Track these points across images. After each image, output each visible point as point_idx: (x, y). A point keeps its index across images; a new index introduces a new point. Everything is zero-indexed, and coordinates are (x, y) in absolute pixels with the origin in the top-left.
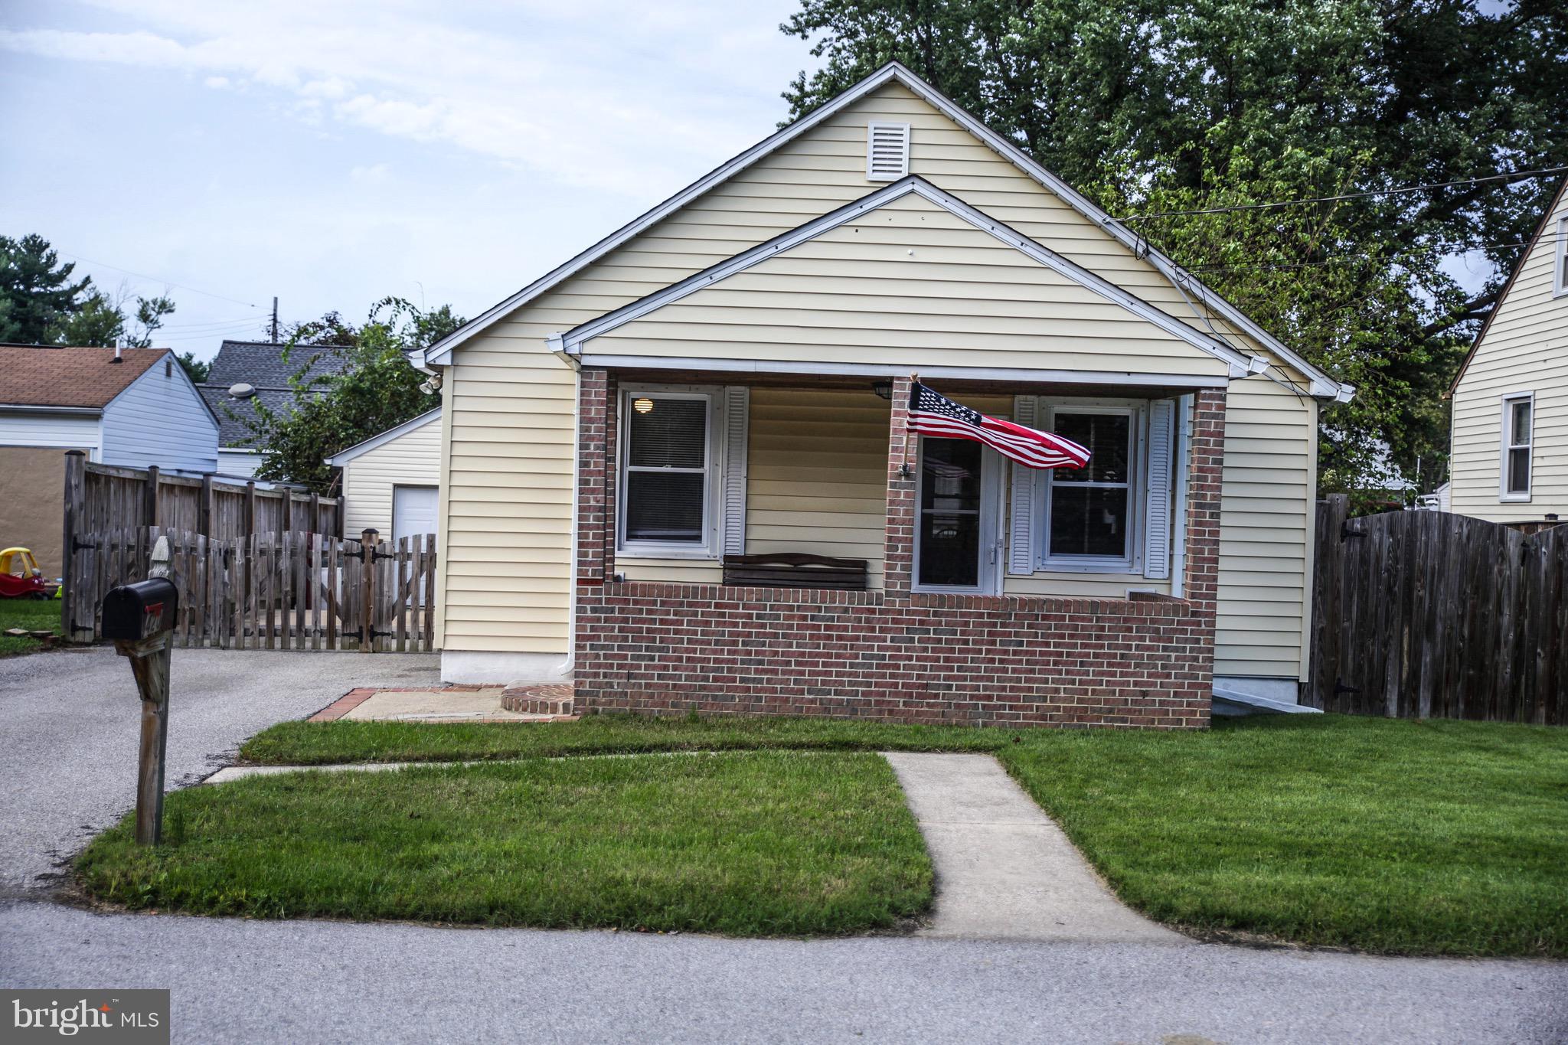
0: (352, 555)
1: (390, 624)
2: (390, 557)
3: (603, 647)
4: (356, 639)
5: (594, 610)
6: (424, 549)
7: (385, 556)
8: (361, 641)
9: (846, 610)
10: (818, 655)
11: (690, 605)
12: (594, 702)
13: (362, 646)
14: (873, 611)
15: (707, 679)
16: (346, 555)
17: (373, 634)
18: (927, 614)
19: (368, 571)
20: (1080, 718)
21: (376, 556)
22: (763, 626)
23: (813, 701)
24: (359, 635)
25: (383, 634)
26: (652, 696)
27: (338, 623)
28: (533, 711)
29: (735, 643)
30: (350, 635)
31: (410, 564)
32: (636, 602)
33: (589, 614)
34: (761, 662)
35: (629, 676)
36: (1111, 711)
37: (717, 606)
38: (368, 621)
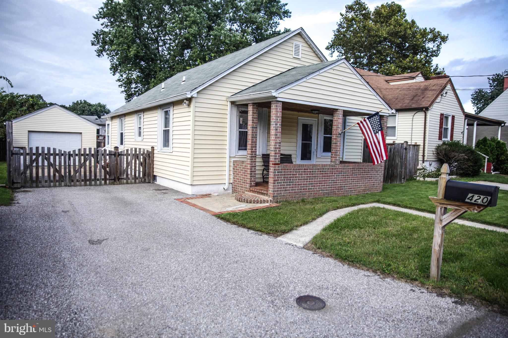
0: (112, 155)
1: (124, 175)
2: (124, 155)
3: (280, 183)
4: (114, 181)
5: (278, 172)
6: (134, 153)
7: (122, 155)
8: (115, 181)
9: (328, 169)
10: (323, 181)
11: (299, 169)
12: (277, 199)
13: (115, 183)
14: (333, 169)
15: (301, 189)
16: (110, 155)
17: (119, 179)
18: (342, 169)
19: (117, 160)
20: (365, 191)
21: (119, 155)
22: (313, 174)
23: (321, 193)
24: (114, 180)
25: (122, 179)
26: (290, 195)
27: (108, 177)
28: (261, 203)
29: (307, 179)
30: (112, 180)
31: (129, 157)
32: (287, 169)
33: (277, 173)
34: (312, 184)
35: (285, 190)
36: (369, 189)
37: (304, 169)
38: (117, 175)
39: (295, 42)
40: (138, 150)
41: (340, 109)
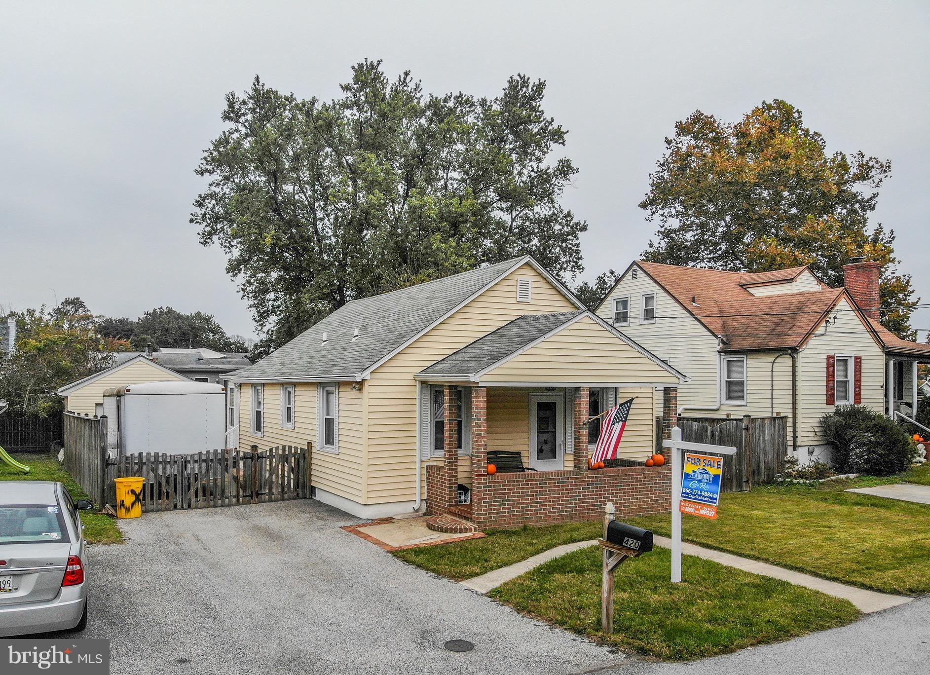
0: (247, 458)
1: (265, 489)
2: (265, 458)
3: (488, 502)
4: (250, 498)
5: (484, 487)
6: (280, 452)
7: (263, 457)
8: (252, 499)
9: (568, 479)
10: (560, 497)
11: (517, 481)
12: (485, 526)
13: (253, 501)
14: (576, 478)
15: (523, 511)
16: (245, 458)
17: (258, 494)
18: (593, 477)
19: (255, 464)
20: (639, 512)
21: (259, 457)
22: (542, 487)
23: (558, 516)
24: (251, 496)
25: (262, 494)
26: (505, 520)
27: (241, 493)
28: (461, 532)
29: (533, 495)
30: (247, 496)
31: (274, 460)
32: (499, 482)
33: (482, 489)
34: (541, 502)
35: (498, 513)
36: (648, 508)
37: (526, 481)
38: (255, 489)
39: (520, 278)
40: (287, 449)
41: (583, 387)
